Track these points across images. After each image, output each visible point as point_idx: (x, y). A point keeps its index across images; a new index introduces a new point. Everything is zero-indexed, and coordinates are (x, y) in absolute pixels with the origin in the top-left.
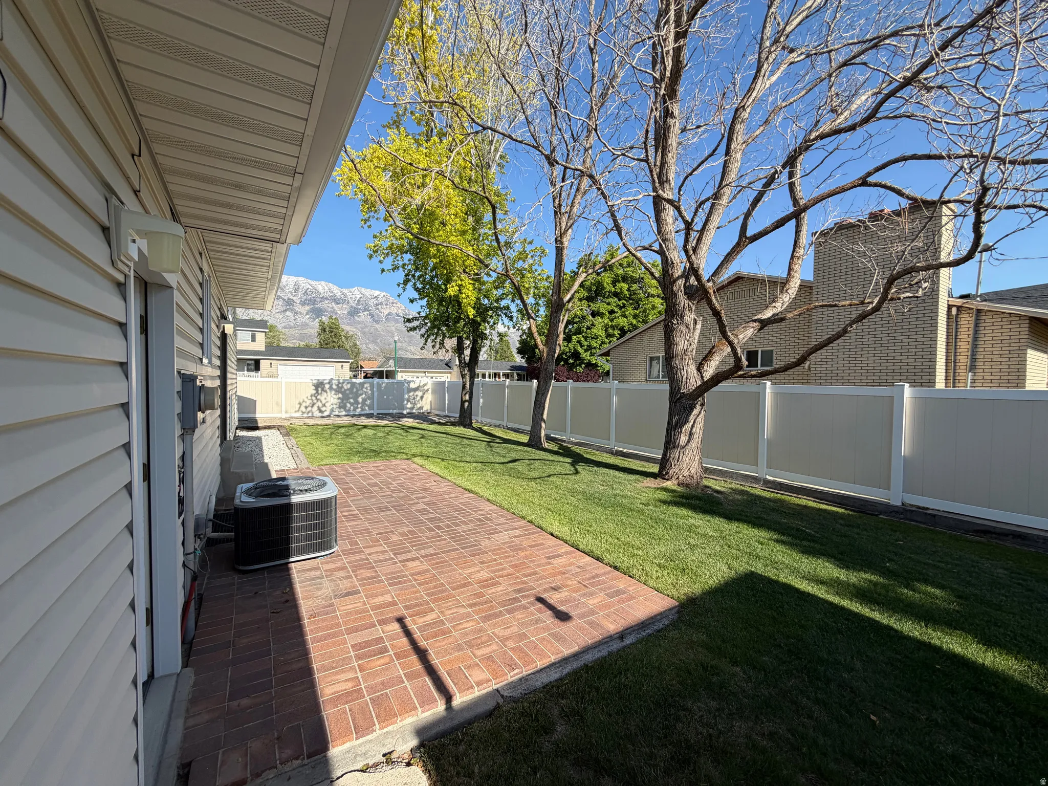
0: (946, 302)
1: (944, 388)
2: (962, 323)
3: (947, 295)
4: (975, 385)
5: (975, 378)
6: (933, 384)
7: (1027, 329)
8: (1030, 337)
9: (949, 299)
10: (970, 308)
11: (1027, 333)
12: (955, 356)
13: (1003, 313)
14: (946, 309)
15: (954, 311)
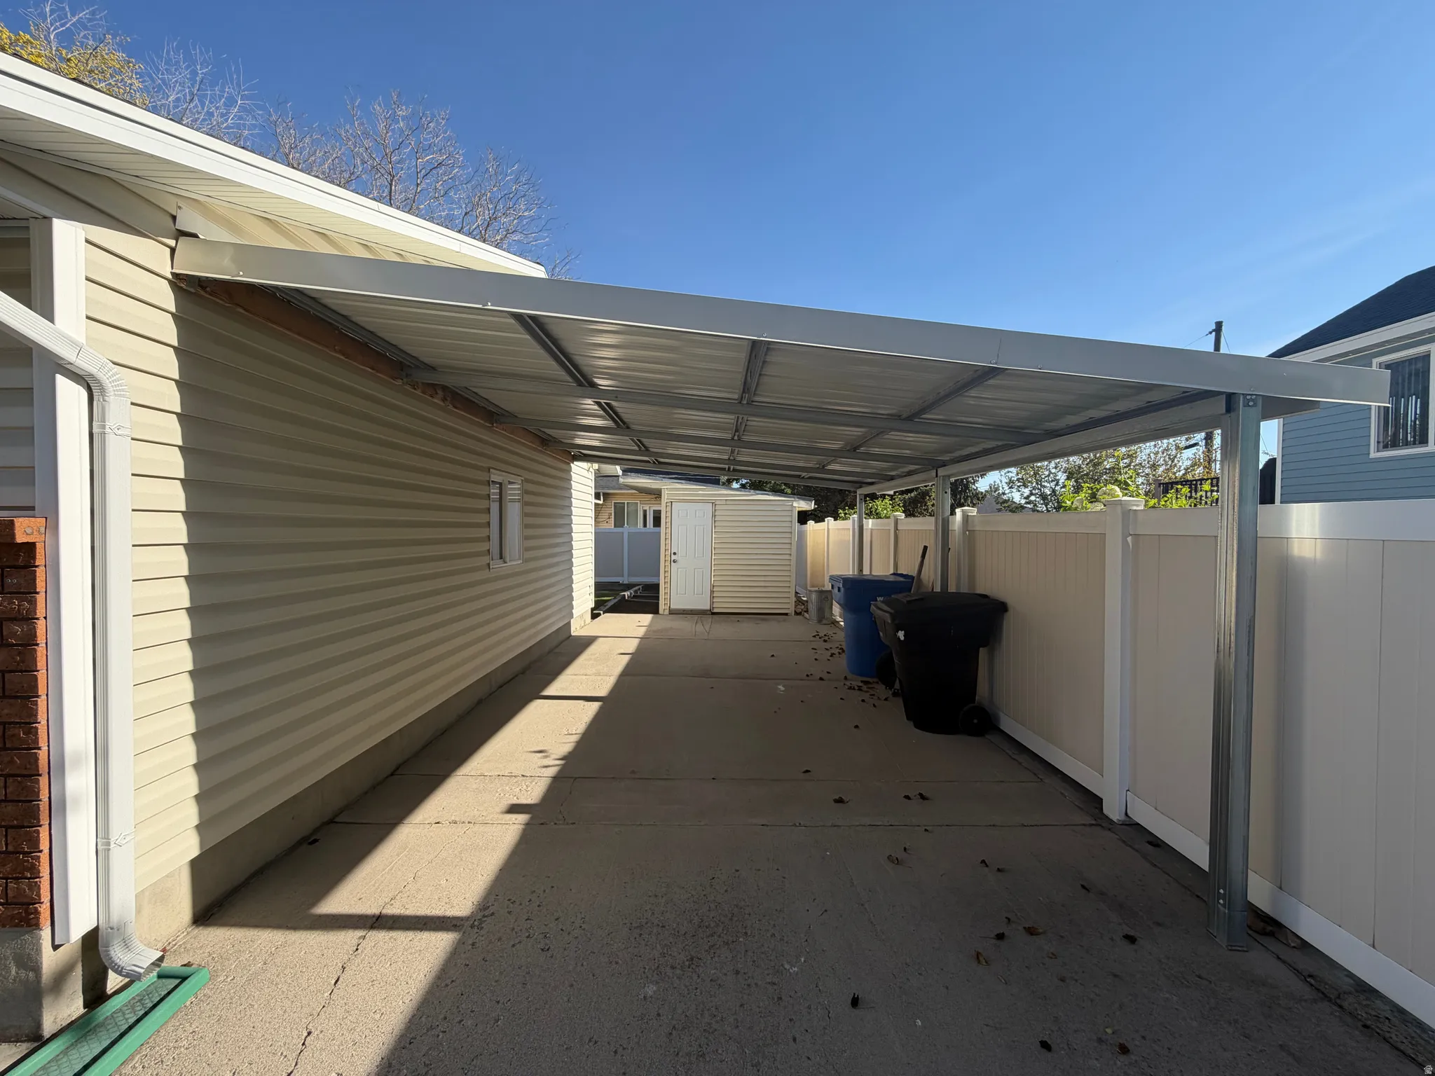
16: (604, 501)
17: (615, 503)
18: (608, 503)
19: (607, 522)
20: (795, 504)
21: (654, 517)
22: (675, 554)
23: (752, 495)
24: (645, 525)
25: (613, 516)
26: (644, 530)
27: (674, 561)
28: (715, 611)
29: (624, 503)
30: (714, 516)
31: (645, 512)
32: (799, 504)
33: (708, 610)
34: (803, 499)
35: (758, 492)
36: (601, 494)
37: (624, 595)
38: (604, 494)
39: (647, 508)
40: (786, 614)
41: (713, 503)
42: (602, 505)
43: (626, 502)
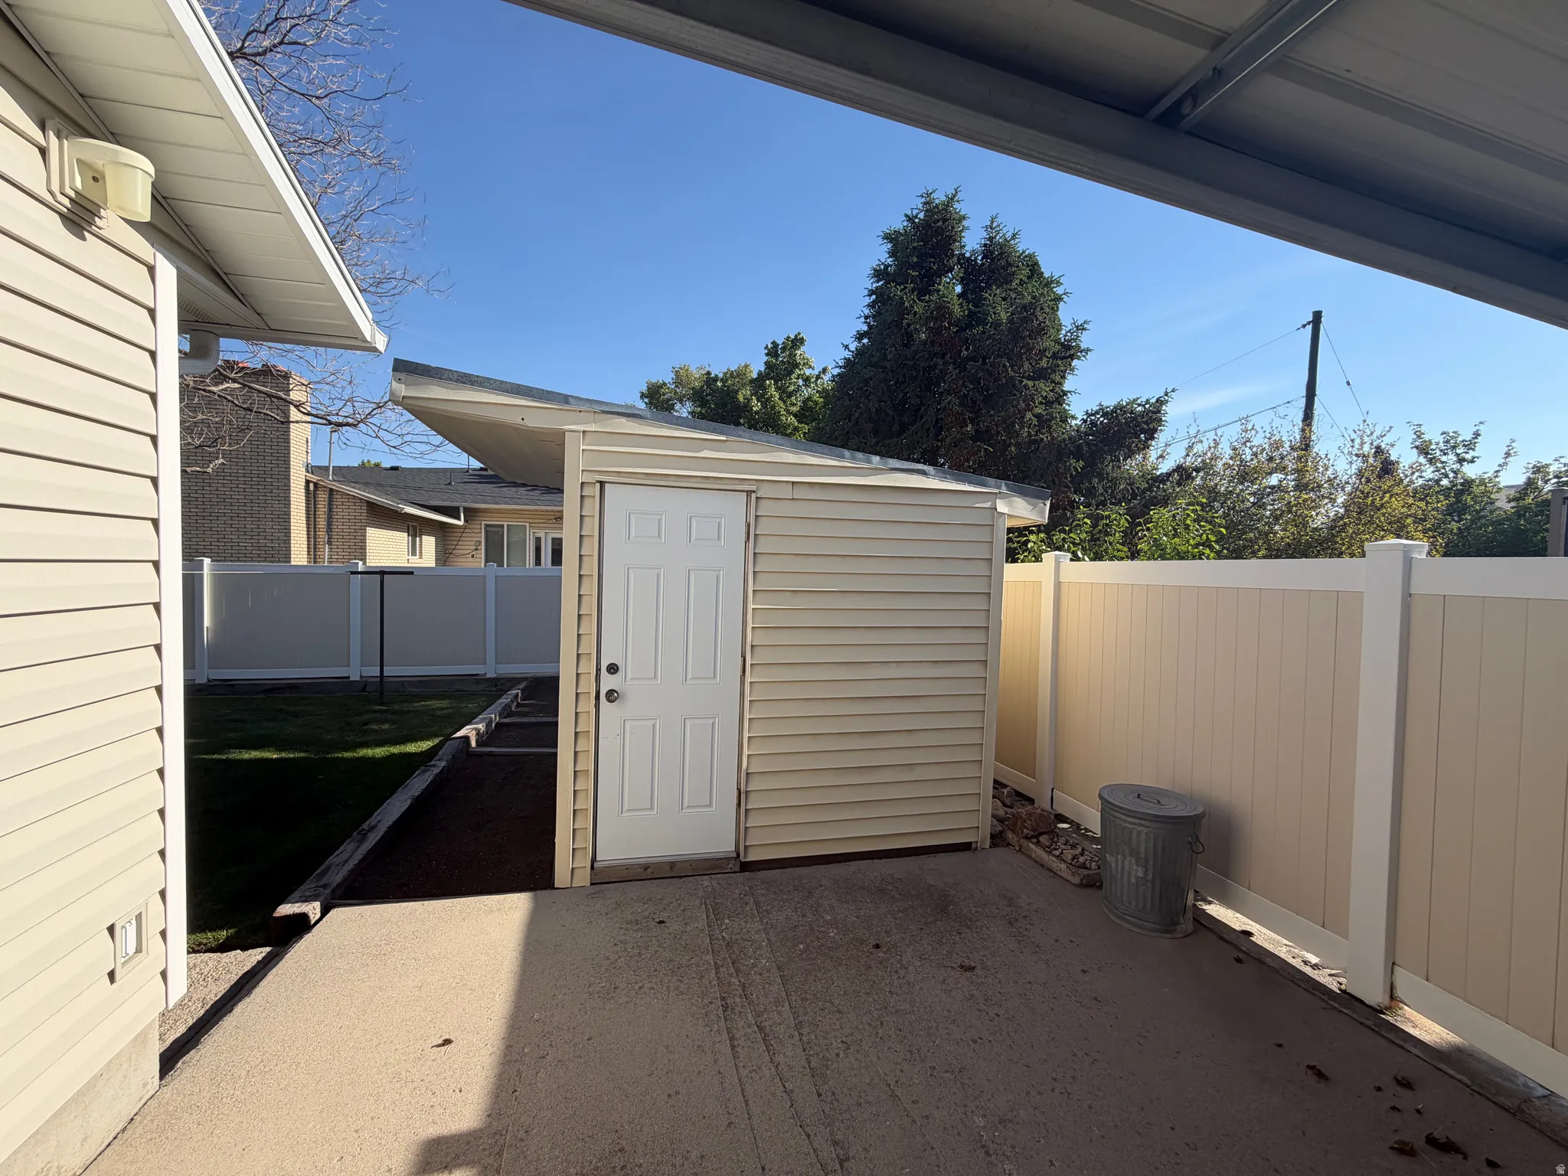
0: (304, 477)
1: (306, 564)
2: (319, 499)
3: (304, 470)
4: (332, 560)
5: (332, 553)
6: (288, 560)
7: (365, 511)
8: (369, 515)
9: (307, 474)
10: (325, 487)
11: (365, 514)
12: (315, 531)
13: (349, 495)
14: (304, 484)
15: (312, 486)
16: (466, 521)
17: (487, 526)
18: (475, 526)
19: (473, 556)
20: (1002, 507)
21: (552, 549)
22: (613, 669)
23: (877, 471)
24: (538, 561)
25: (483, 547)
26: (538, 572)
27: (612, 696)
28: (753, 856)
29: (503, 525)
30: (750, 535)
31: (538, 540)
32: (1010, 505)
33: (729, 859)
34: (1023, 493)
35: (894, 463)
36: (462, 510)
37: (466, 738)
38: (466, 510)
39: (541, 534)
40: (966, 847)
41: (749, 493)
42: (464, 527)
43: (505, 524)
